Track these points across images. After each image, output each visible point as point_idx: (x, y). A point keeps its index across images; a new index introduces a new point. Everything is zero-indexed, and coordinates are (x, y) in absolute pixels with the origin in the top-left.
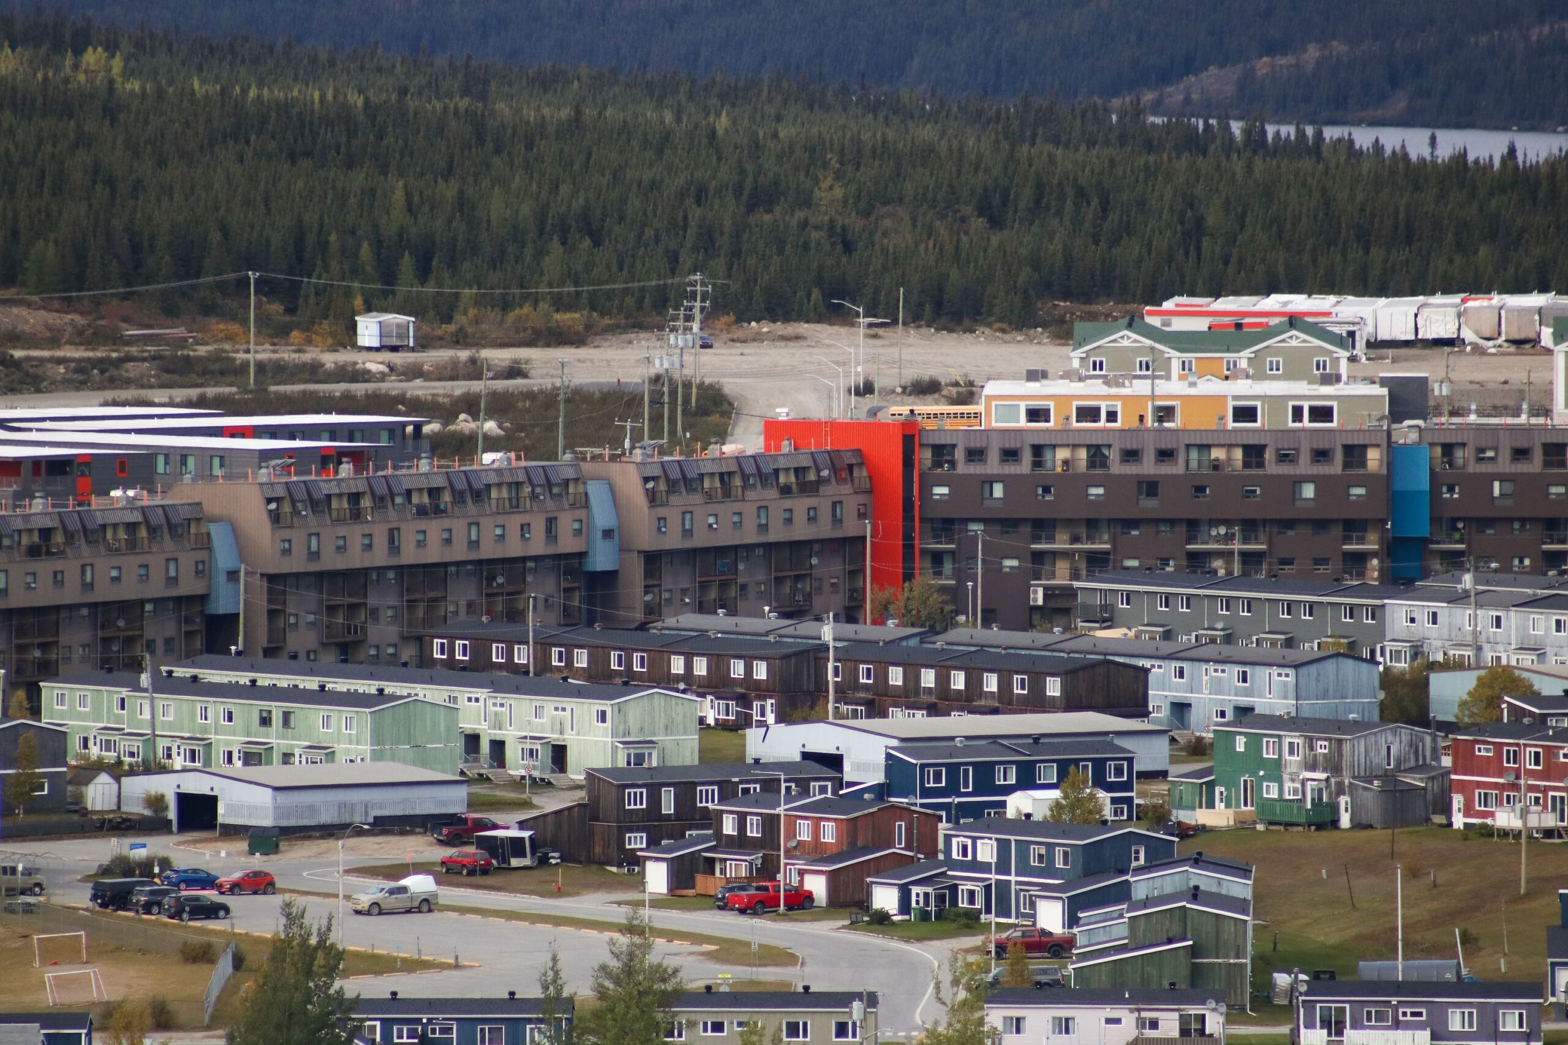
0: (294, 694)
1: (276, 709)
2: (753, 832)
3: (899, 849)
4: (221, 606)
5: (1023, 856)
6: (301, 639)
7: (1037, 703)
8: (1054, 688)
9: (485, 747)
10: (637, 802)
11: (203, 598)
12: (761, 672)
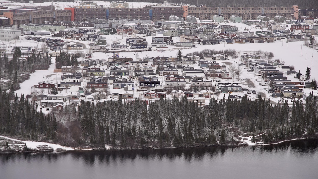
0: (38, 26)
1: (37, 27)
2: (71, 35)
3: (81, 36)
4: (30, 20)
5: (89, 37)
6: (35, 22)
7: (87, 26)
8: (88, 25)
9: (50, 29)
10: (62, 33)
11: (29, 20)
12: (67, 24)
